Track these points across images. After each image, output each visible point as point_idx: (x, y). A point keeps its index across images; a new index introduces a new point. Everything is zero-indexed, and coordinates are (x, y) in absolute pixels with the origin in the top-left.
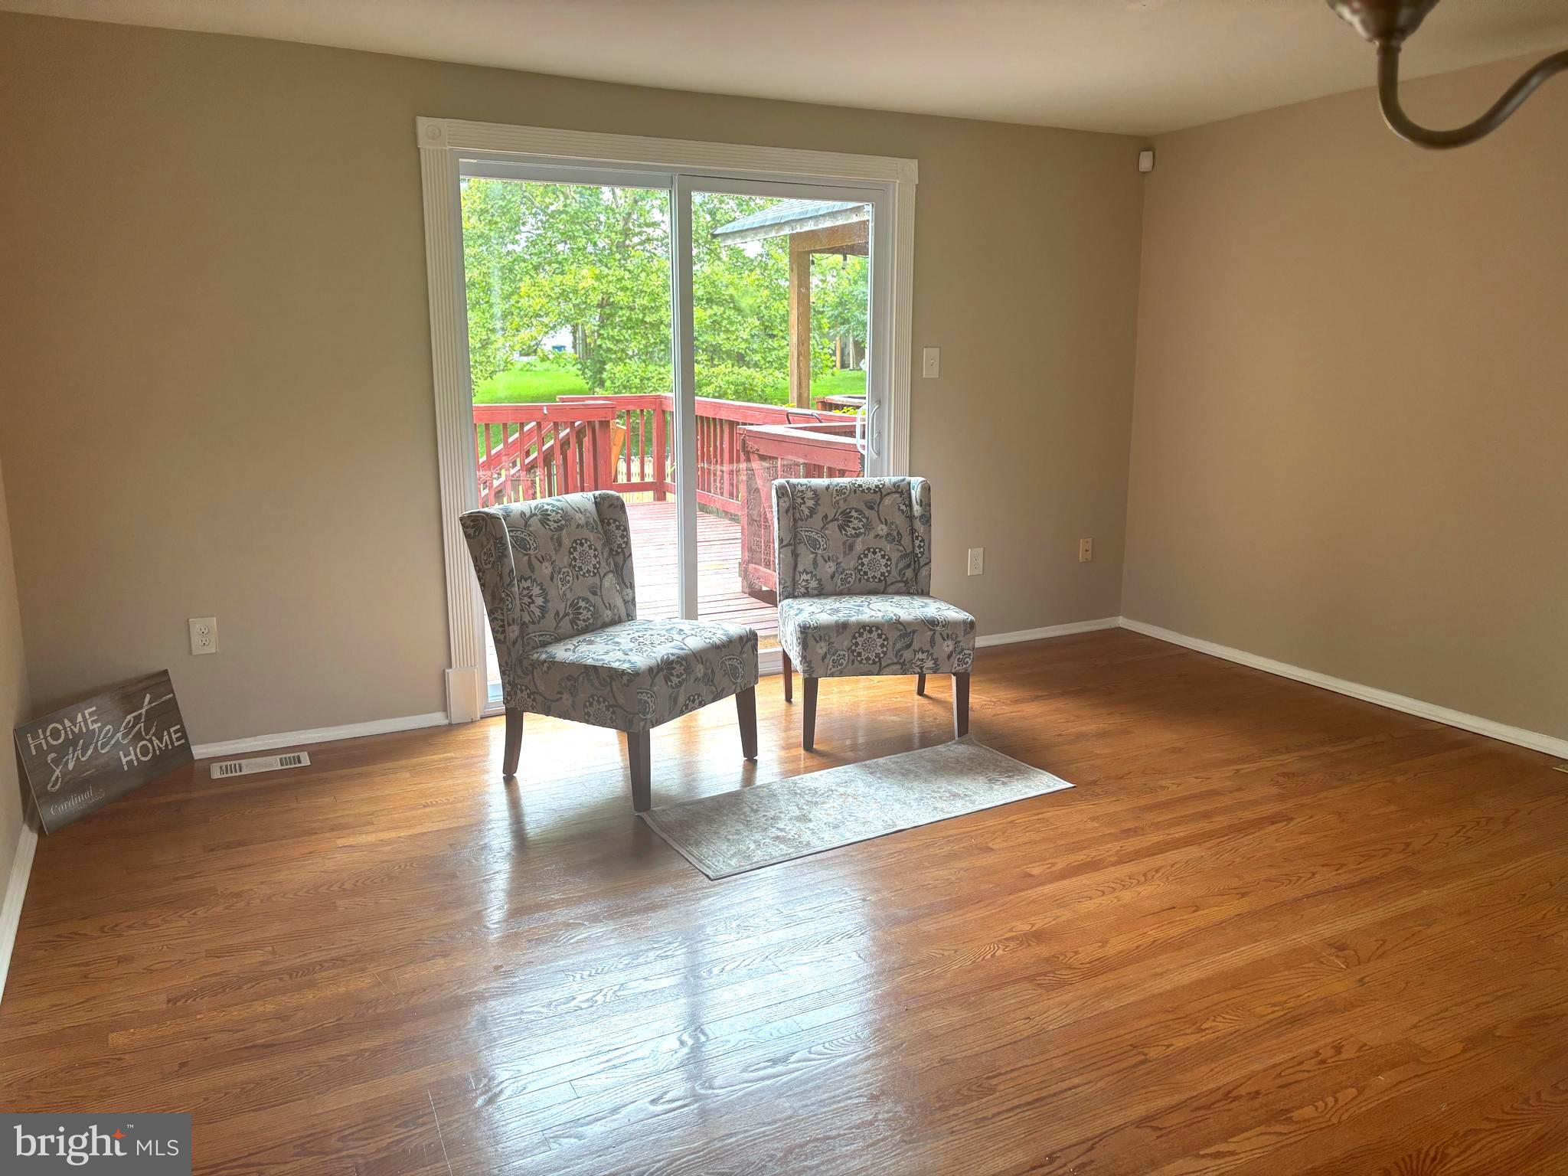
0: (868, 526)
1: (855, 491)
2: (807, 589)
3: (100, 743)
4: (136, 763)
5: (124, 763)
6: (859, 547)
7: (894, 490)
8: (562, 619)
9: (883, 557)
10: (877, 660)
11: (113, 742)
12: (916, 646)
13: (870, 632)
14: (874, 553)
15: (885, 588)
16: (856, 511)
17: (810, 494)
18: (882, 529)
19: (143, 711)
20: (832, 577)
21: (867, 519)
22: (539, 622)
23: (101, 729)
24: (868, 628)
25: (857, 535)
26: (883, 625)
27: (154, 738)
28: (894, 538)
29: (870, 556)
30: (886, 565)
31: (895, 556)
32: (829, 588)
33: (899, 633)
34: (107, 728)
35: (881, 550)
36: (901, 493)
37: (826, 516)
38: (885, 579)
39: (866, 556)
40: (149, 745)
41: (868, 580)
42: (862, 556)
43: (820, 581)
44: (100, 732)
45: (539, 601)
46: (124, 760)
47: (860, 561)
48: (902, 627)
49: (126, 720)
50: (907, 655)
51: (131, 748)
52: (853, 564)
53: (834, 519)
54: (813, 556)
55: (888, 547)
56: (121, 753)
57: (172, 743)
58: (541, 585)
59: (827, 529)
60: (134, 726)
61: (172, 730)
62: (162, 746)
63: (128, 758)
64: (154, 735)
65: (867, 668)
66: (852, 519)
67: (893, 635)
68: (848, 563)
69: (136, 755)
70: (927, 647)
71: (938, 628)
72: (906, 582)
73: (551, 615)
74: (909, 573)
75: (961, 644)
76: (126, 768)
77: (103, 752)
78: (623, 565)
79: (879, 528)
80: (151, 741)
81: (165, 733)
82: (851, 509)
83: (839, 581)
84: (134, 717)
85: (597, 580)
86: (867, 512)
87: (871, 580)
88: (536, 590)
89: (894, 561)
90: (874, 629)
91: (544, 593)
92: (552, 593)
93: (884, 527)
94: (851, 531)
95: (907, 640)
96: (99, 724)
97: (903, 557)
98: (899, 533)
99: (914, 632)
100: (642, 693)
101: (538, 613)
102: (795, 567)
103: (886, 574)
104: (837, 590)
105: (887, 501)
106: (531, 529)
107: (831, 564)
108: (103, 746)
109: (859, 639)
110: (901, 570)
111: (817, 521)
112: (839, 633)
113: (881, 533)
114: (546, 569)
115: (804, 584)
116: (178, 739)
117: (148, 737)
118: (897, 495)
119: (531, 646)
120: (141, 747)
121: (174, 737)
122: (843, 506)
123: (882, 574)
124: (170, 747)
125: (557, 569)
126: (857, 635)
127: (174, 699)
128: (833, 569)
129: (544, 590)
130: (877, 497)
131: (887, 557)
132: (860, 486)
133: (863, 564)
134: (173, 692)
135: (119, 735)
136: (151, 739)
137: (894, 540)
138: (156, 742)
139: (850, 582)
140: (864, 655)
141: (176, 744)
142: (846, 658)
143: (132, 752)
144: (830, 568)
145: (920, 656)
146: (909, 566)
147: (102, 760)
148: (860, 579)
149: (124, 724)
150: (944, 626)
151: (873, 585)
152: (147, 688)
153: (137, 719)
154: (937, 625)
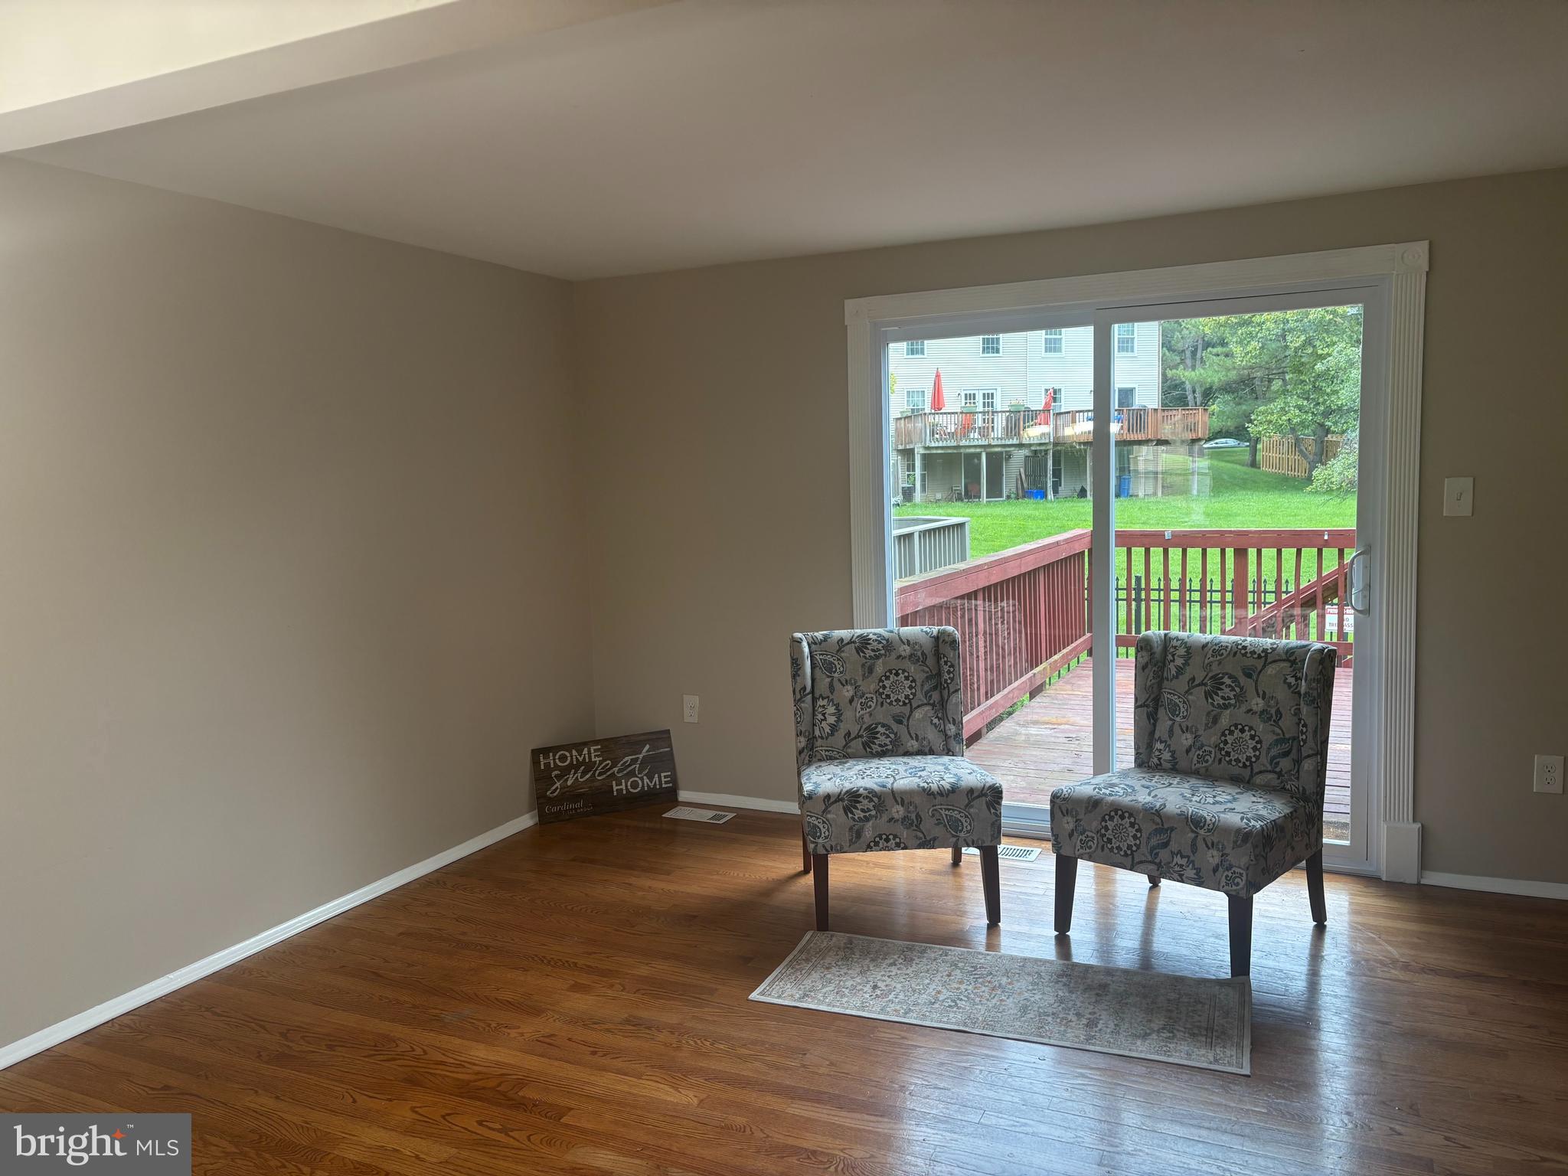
0: (1241, 698)
1: (1235, 653)
2: (1159, 759)
3: (598, 772)
4: (624, 792)
5: (615, 790)
6: (1225, 721)
7: (1284, 657)
8: (853, 739)
9: (1252, 737)
10: (1129, 852)
11: (608, 773)
12: (1174, 846)
13: (1122, 817)
14: (1242, 731)
15: (1252, 776)
16: (1229, 678)
17: (1182, 651)
18: (1258, 704)
19: (641, 756)
20: (1188, 751)
21: (1242, 689)
22: (827, 738)
23: (601, 762)
24: (1120, 812)
25: (1226, 707)
26: (1138, 811)
27: (645, 777)
28: (1273, 717)
29: (1237, 733)
30: (1255, 749)
31: (1268, 739)
32: (1182, 764)
33: (1155, 827)
34: (608, 762)
35: (1251, 728)
36: (1293, 662)
37: (1193, 679)
38: (1251, 765)
39: (1231, 733)
40: (640, 782)
41: (1229, 762)
42: (1227, 732)
43: (1173, 753)
44: (600, 764)
45: (832, 720)
46: (615, 788)
47: (1223, 738)
48: (1159, 820)
49: (624, 760)
50: (1164, 855)
51: (623, 781)
52: (1214, 739)
53: (1202, 684)
54: (1170, 723)
55: (1261, 727)
56: (614, 782)
57: (661, 784)
58: (837, 706)
59: (1191, 694)
60: (630, 765)
61: (662, 775)
62: (652, 785)
63: (619, 787)
64: (645, 775)
65: (1119, 859)
66: (1223, 687)
67: (1148, 828)
68: (1211, 738)
69: (626, 786)
70: (1187, 851)
71: (1202, 832)
72: (1280, 774)
73: (842, 733)
74: (1285, 764)
75: (1229, 858)
76: (615, 793)
77: (599, 778)
78: (948, 699)
79: (1254, 702)
80: (642, 779)
81: (656, 776)
82: (1225, 674)
83: (1195, 758)
84: (631, 759)
85: (906, 710)
86: (1242, 680)
87: (1234, 763)
88: (831, 709)
89: (1265, 745)
90: (1127, 815)
91: (839, 714)
92: (848, 714)
93: (1260, 701)
94: (1218, 700)
95: (1164, 838)
96: (601, 759)
97: (1277, 742)
98: (1278, 712)
99: (1172, 829)
100: (811, 817)
101: (827, 730)
102: (1152, 733)
103: (1254, 759)
104: (1193, 767)
105: (1271, 670)
106: (843, 655)
107: (1189, 735)
108: (599, 775)
109: (1109, 823)
110: (1273, 758)
111: (1182, 685)
112: (1088, 811)
113: (1255, 708)
114: (848, 692)
115: (1157, 753)
116: (666, 782)
117: (640, 776)
118: (1287, 664)
119: (817, 758)
120: (632, 782)
121: (663, 780)
122: (1216, 669)
123: (1248, 758)
124: (658, 787)
125: (859, 694)
126: (1107, 817)
127: (671, 753)
128: (1190, 742)
129: (839, 710)
130: (1259, 664)
131: (1257, 739)
132: (1245, 648)
133: (1226, 742)
134: (670, 746)
135: (616, 769)
136: (642, 777)
137: (1269, 719)
138: (646, 780)
139: (1207, 761)
140: (1115, 844)
141: (664, 786)
142: (1095, 842)
143: (624, 784)
144: (1187, 740)
145: (1178, 860)
146: (1286, 754)
147: (597, 784)
148: (1220, 760)
149: (622, 762)
150: (1209, 831)
151: (1236, 770)
152: (648, 740)
153: (634, 761)
154: (1201, 828)
